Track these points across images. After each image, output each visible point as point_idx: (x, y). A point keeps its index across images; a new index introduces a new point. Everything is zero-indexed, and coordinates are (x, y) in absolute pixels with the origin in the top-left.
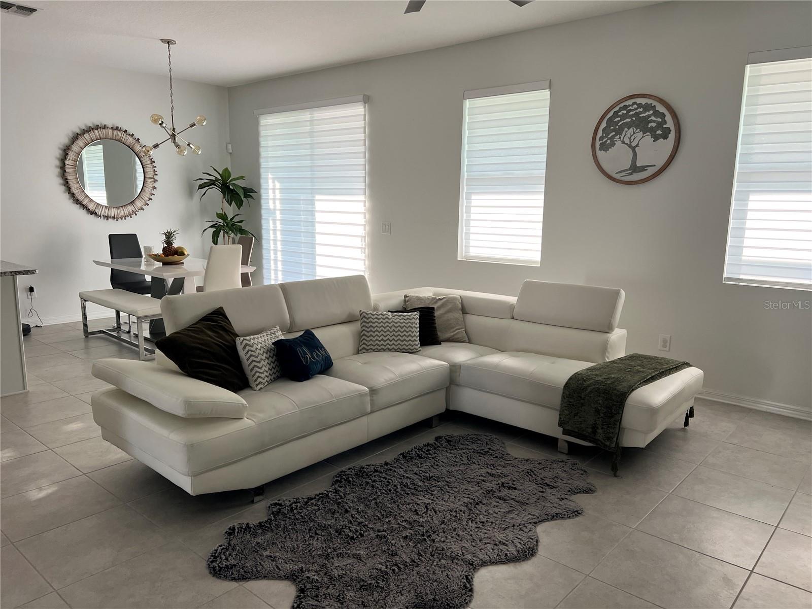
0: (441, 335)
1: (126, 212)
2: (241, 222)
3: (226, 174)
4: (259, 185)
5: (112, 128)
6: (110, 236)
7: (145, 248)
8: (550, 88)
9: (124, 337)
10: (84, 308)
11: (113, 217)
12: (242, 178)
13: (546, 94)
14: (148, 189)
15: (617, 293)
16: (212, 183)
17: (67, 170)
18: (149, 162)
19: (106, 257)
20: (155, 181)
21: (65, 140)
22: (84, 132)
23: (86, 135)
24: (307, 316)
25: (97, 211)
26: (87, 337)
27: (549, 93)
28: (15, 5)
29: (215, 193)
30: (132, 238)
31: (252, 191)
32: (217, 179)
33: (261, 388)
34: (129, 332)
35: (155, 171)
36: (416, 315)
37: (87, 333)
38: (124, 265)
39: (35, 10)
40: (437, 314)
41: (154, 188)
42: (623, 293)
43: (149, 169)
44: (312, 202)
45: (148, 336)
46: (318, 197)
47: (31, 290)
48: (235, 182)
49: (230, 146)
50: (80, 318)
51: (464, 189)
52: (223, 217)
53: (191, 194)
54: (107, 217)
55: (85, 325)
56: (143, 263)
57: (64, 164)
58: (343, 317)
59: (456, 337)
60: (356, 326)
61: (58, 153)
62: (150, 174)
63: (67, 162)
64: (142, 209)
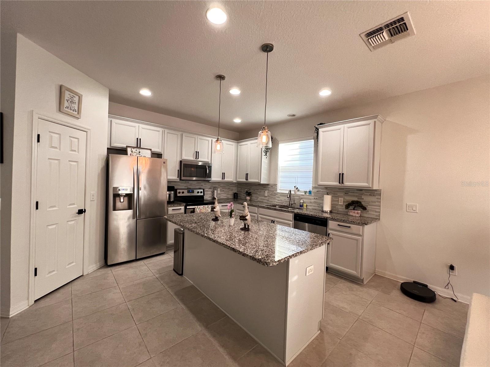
47: (452, 268)
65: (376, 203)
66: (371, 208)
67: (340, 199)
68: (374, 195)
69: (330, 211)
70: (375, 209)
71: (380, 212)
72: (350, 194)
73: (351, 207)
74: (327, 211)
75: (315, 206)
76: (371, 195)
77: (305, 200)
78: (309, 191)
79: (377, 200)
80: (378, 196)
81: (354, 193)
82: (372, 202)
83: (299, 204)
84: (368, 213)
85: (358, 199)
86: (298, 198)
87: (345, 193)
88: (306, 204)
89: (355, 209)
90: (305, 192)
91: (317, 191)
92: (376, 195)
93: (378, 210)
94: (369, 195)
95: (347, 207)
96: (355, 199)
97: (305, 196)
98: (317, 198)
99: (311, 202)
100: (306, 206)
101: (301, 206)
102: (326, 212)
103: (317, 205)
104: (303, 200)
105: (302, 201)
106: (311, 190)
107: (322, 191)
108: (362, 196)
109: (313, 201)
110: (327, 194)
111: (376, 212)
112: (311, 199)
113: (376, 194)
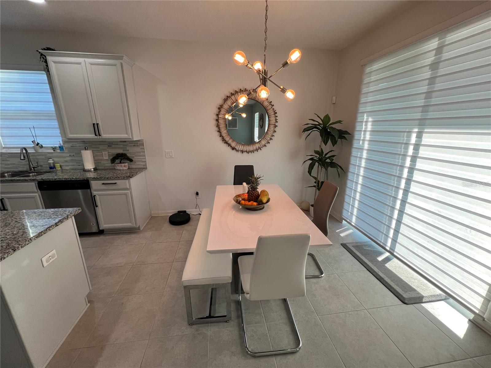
1: (254, 148)
2: (334, 157)
3: (327, 118)
4: (354, 128)
6: (237, 167)
11: (246, 151)
14: (271, 132)
16: (315, 127)
17: (219, 121)
18: (273, 113)
20: (276, 126)
22: (232, 94)
25: (236, 147)
29: (316, 134)
30: (250, 169)
31: (346, 133)
32: (319, 124)
35: (276, 119)
47: (197, 194)
48: (333, 126)
49: (334, 98)
52: (320, 153)
54: (242, 152)
57: (218, 118)
61: (215, 111)
62: (273, 121)
63: (220, 116)
64: (265, 146)
65: (141, 153)
66: (137, 159)
67: (103, 153)
68: (138, 146)
69: (94, 169)
70: (141, 159)
71: (146, 162)
72: (113, 146)
73: (118, 161)
74: (91, 169)
75: (74, 165)
76: (135, 146)
77: (55, 159)
78: (60, 147)
79: (141, 150)
80: (142, 146)
81: (118, 144)
82: (137, 152)
83: (48, 166)
84: (135, 164)
85: (123, 150)
86: (44, 157)
87: (109, 146)
88: (59, 165)
89: (122, 162)
90: (54, 149)
91: (71, 146)
92: (140, 146)
93: (143, 160)
94: (134, 146)
95: (113, 161)
96: (121, 151)
97: (54, 155)
98: (74, 155)
99: (66, 161)
100: (59, 166)
101: (53, 168)
102: (89, 171)
103: (76, 163)
104: (53, 160)
105: (51, 161)
106: (62, 145)
107: (78, 145)
108: (126, 147)
109: (68, 159)
110: (86, 149)
111: (142, 162)
112: (65, 157)
113: (140, 144)
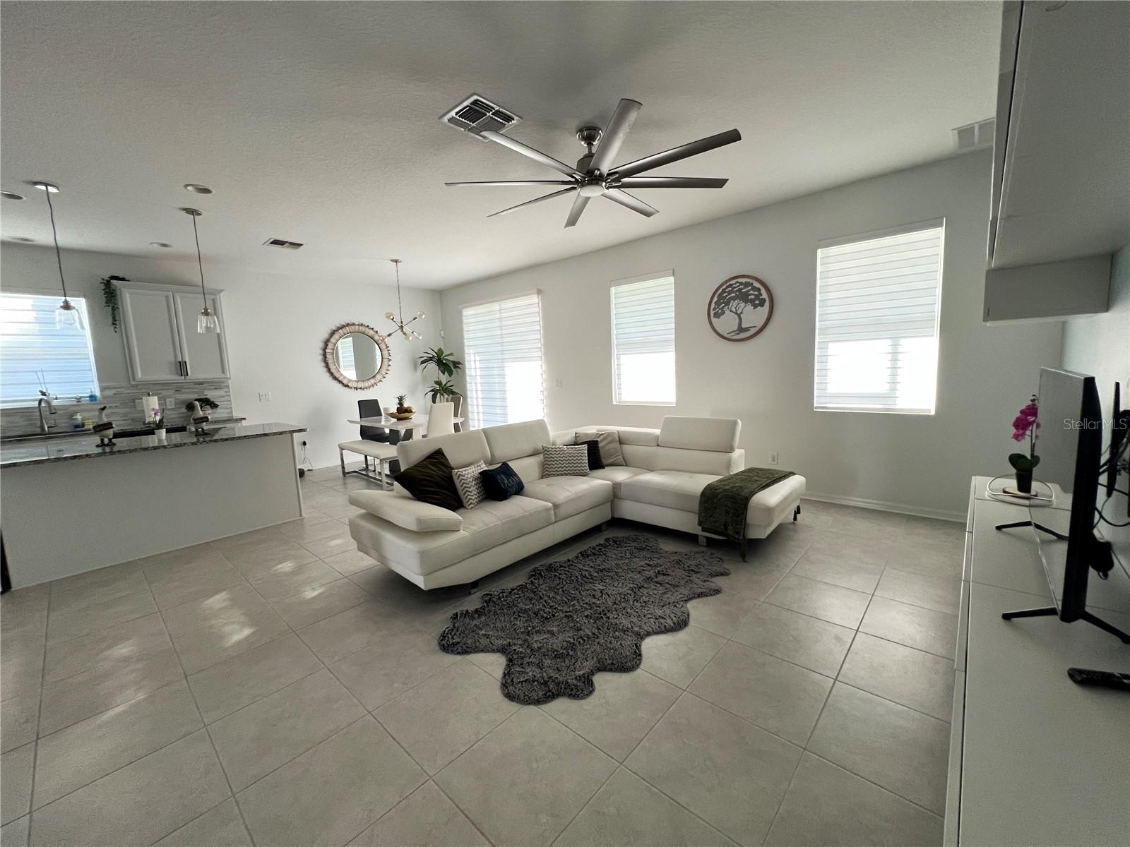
0: (605, 461)
1: (370, 384)
2: (452, 386)
3: (440, 352)
4: (464, 359)
5: (358, 325)
6: (359, 402)
7: (384, 409)
8: (674, 274)
9: (371, 474)
10: (342, 455)
11: (361, 388)
12: (451, 354)
13: (671, 279)
14: (385, 367)
15: (735, 422)
16: (431, 359)
17: (328, 356)
18: (385, 347)
19: (356, 415)
20: (390, 360)
21: (326, 336)
22: (339, 328)
23: (340, 331)
24: (503, 451)
25: (349, 385)
26: (344, 476)
27: (673, 279)
28: (287, 242)
29: (433, 366)
30: (374, 403)
31: (459, 363)
32: (434, 356)
33: (472, 508)
34: (374, 471)
35: (389, 353)
36: (585, 447)
37: (344, 473)
38: (369, 422)
39: (302, 245)
40: (600, 445)
41: (389, 365)
42: (739, 422)
43: (385, 352)
44: (502, 368)
45: (388, 473)
46: (506, 364)
47: (304, 444)
48: (447, 358)
49: (442, 332)
50: (340, 463)
51: (615, 352)
52: (439, 383)
53: (415, 368)
54: (356, 388)
55: (343, 468)
56: (383, 420)
57: (325, 352)
58: (530, 451)
59: (616, 462)
60: (540, 458)
61: (321, 345)
62: (386, 355)
63: (327, 351)
64: (381, 381)
65: (226, 398)
66: (223, 404)
68: (221, 387)
70: (225, 406)
71: (231, 408)
72: (183, 390)
77: (84, 414)
78: (91, 397)
79: (225, 394)
80: (226, 388)
82: (222, 396)
83: (68, 425)
85: (202, 394)
86: (64, 412)
87: (176, 391)
90: (79, 400)
91: (115, 394)
93: (228, 406)
94: (215, 388)
97: (83, 407)
104: (80, 415)
105: (77, 417)
106: (95, 393)
110: (149, 395)
111: (226, 409)
113: (223, 385)
